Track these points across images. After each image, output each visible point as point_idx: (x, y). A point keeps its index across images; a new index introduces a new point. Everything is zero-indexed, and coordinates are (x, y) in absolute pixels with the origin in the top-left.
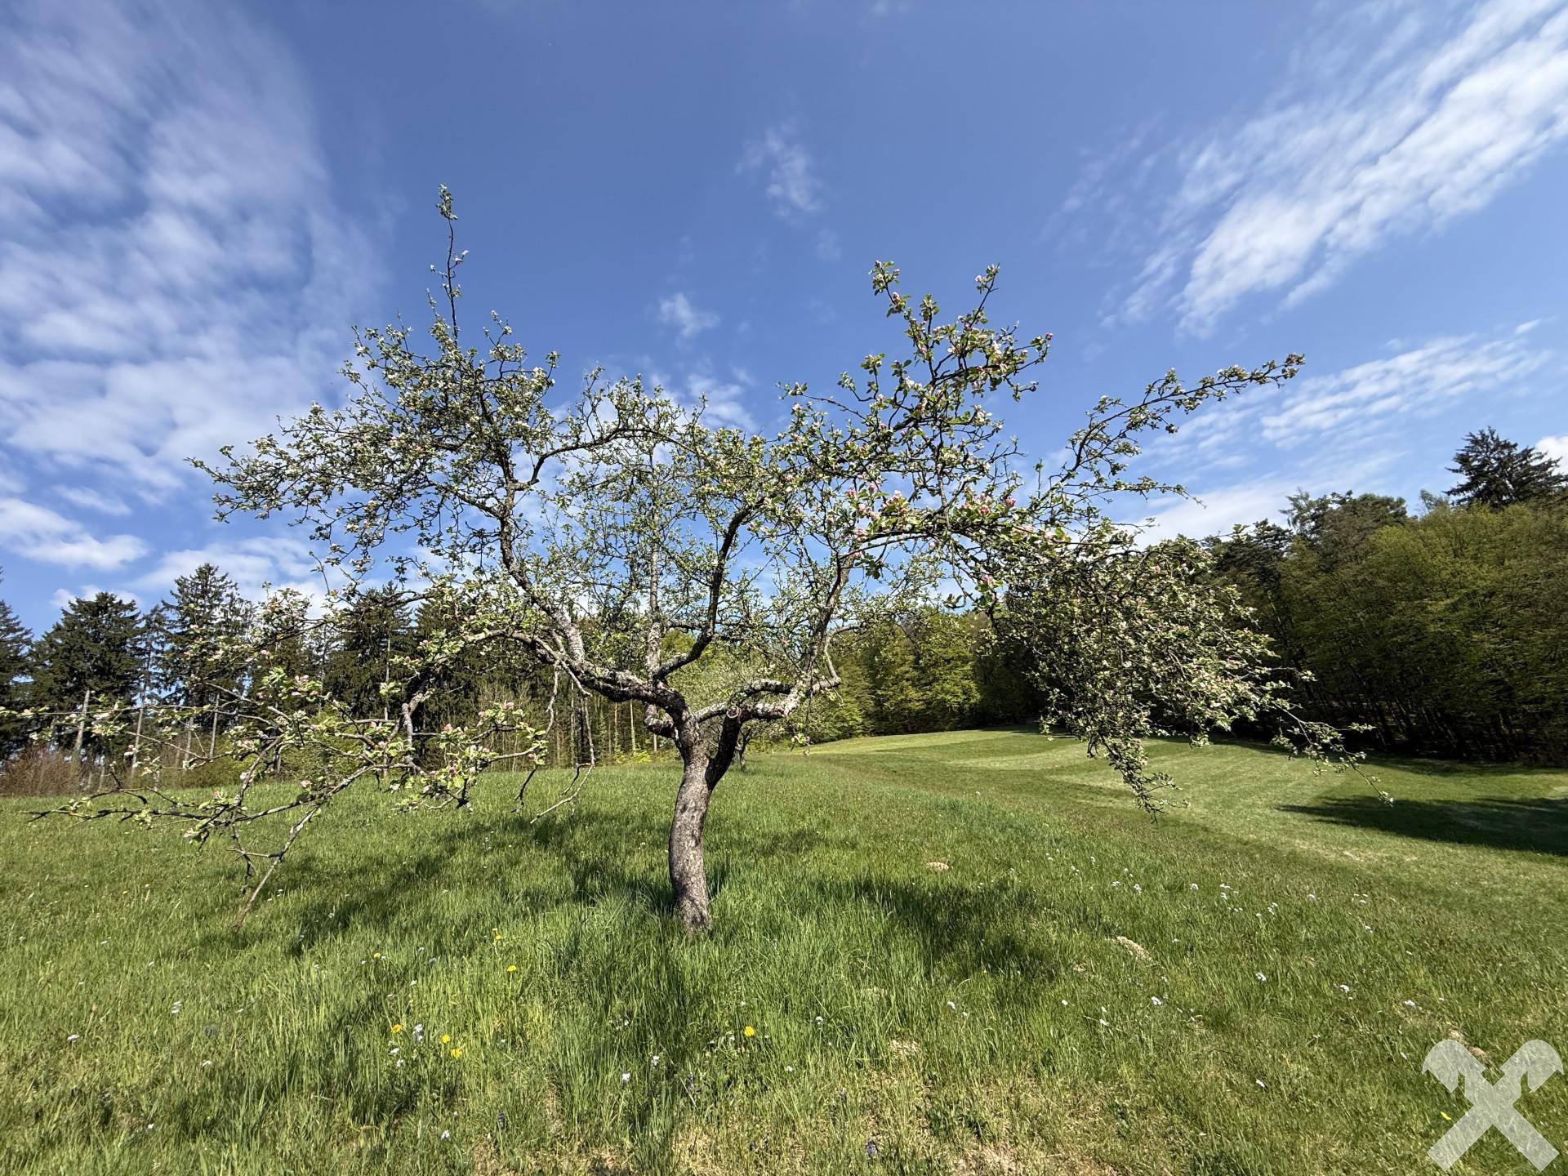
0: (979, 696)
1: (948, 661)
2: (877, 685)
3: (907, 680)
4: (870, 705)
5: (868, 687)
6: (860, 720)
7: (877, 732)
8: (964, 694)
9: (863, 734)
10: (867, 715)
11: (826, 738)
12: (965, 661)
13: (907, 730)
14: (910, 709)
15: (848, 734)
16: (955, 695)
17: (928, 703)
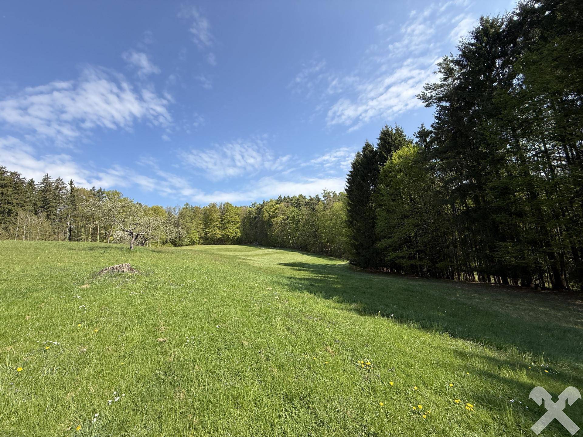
0: (240, 234)
1: (232, 222)
2: (206, 228)
3: (217, 227)
4: (203, 234)
5: (203, 228)
6: (198, 239)
7: (204, 244)
8: (236, 233)
9: (199, 244)
10: (201, 238)
11: (184, 245)
12: (238, 222)
13: (214, 244)
14: (216, 237)
15: (193, 243)
16: (232, 233)
17: (223, 235)
